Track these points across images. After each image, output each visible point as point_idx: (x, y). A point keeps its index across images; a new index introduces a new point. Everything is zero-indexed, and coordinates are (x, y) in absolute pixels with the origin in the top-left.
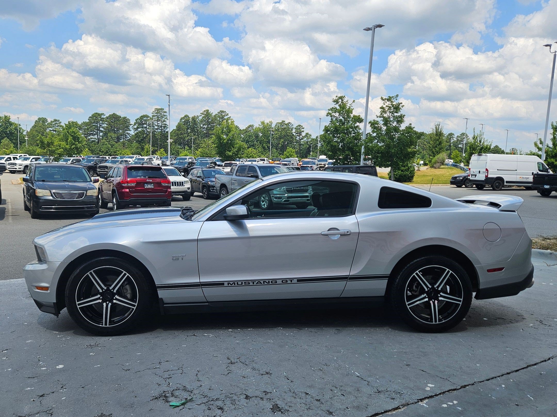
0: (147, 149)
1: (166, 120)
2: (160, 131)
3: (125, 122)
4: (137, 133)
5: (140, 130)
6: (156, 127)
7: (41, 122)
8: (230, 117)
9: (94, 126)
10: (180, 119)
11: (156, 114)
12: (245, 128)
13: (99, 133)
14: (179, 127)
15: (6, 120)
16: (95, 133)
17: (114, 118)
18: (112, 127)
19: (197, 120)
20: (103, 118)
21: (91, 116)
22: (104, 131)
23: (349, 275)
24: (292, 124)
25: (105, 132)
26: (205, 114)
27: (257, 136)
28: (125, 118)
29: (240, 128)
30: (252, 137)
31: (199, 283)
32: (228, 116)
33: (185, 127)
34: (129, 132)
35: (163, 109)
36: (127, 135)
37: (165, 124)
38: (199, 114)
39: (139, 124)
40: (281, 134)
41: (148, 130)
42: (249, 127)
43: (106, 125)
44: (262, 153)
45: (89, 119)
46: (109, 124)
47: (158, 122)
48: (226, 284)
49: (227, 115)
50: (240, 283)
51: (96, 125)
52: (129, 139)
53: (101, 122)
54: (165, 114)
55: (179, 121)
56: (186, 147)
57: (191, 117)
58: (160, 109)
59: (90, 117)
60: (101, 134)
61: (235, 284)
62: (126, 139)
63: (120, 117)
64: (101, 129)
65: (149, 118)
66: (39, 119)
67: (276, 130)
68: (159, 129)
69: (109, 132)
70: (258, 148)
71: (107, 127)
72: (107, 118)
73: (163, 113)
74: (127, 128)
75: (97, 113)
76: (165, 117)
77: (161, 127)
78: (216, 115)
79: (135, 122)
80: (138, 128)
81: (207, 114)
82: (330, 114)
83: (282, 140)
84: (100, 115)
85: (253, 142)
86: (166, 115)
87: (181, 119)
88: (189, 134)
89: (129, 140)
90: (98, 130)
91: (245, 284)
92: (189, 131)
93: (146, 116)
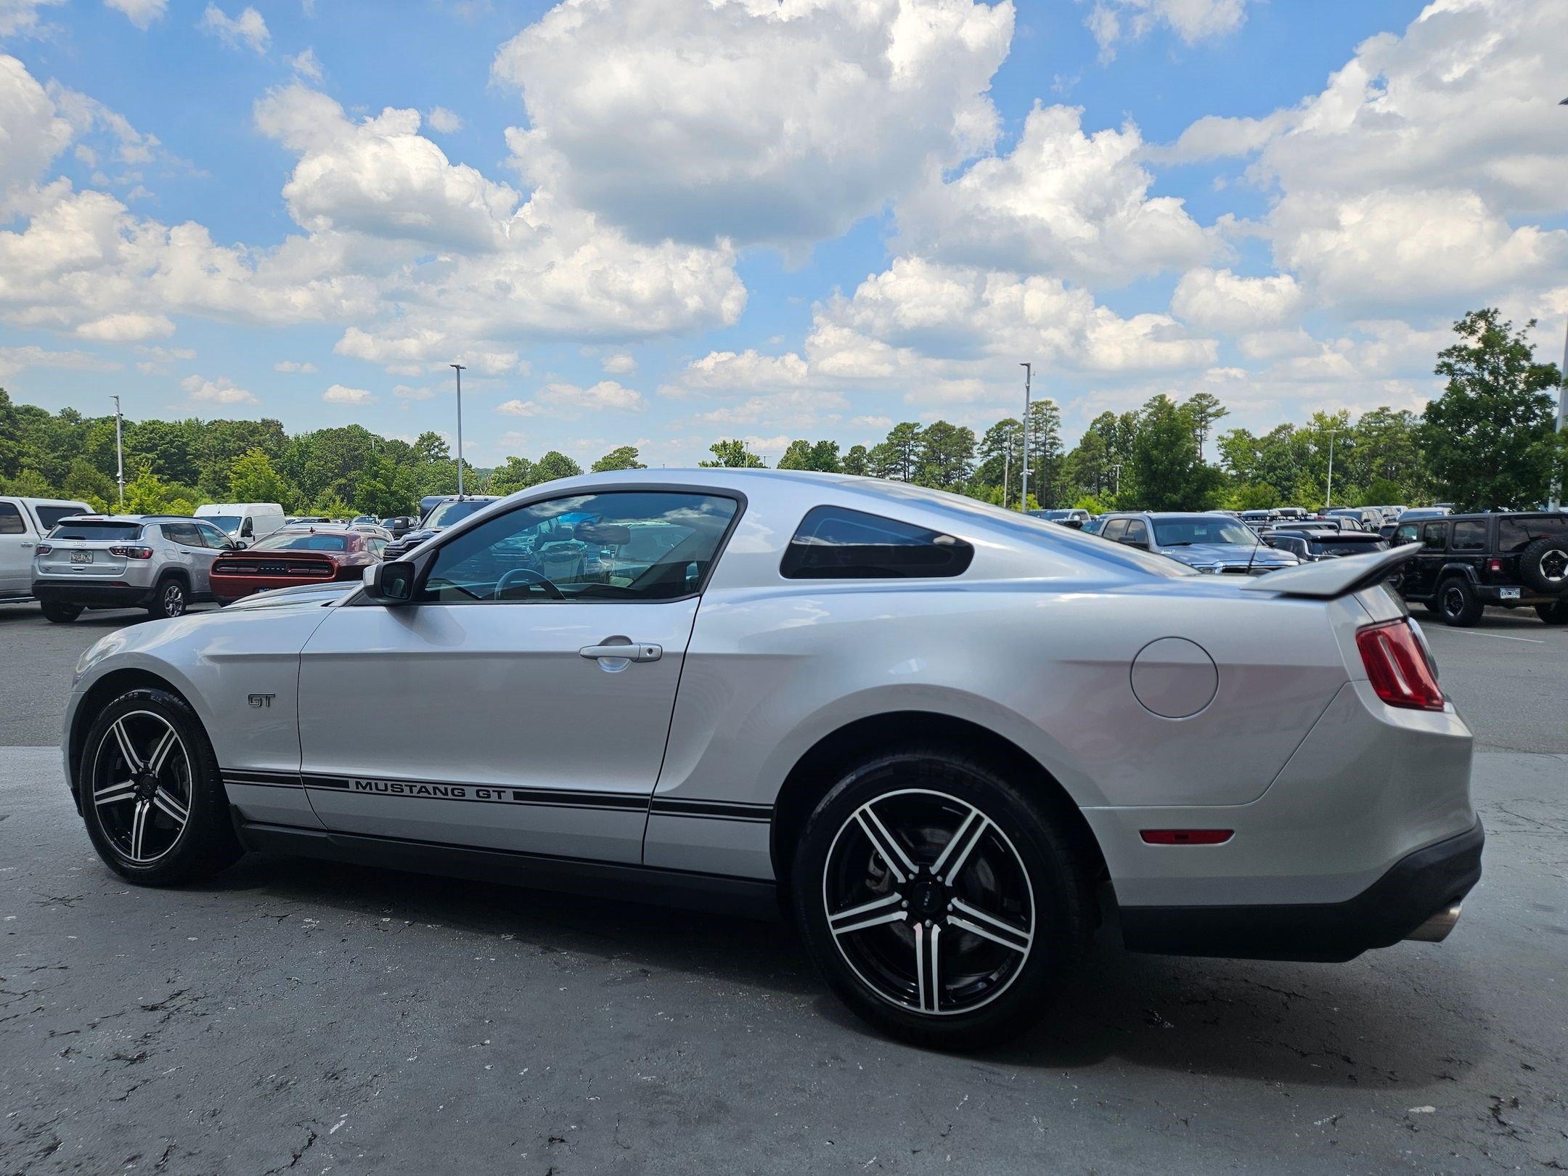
0: (997, 497)
1: (1055, 427)
2: (1042, 453)
3: (964, 437)
4: (989, 462)
5: (994, 454)
6: (1032, 446)
7: (797, 449)
8: (1224, 408)
9: (897, 451)
10: (1092, 422)
11: (1034, 416)
12: (1266, 434)
13: (908, 467)
14: (1087, 443)
15: (735, 451)
16: (899, 467)
17: (941, 430)
18: (934, 452)
19: (1135, 422)
20: (918, 434)
21: (893, 431)
22: (918, 462)
23: (652, 795)
24: (1413, 416)
25: (921, 465)
26: (1155, 406)
27: (1301, 454)
28: (963, 430)
29: (1254, 436)
30: (1286, 456)
31: (298, 774)
32: (1218, 407)
33: (1104, 440)
34: (970, 461)
35: (1050, 403)
36: (966, 467)
37: (1054, 438)
38: (1139, 409)
39: (994, 442)
40: (1377, 443)
41: (1014, 454)
42: (1278, 431)
43: (922, 449)
44: (1315, 499)
45: (888, 438)
46: (930, 446)
47: (1038, 435)
48: (352, 783)
49: (1215, 404)
50: (381, 786)
51: (903, 449)
52: (971, 478)
53: (912, 442)
54: (1054, 413)
55: (1090, 427)
56: (1105, 490)
57: (1119, 416)
58: (1043, 403)
59: (891, 434)
60: (912, 469)
61: (371, 789)
62: (966, 478)
63: (954, 428)
64: (912, 458)
65: (1017, 427)
66: (795, 444)
67: (1361, 434)
68: (1040, 450)
69: (928, 462)
70: (1304, 484)
71: (925, 453)
72: (926, 432)
73: (1050, 411)
74: (967, 451)
75: (904, 424)
76: (1055, 421)
77: (1044, 444)
78: (1185, 405)
79: (986, 437)
80: (990, 450)
81: (1161, 406)
82: (1449, 366)
83: (1379, 461)
84: (910, 427)
85: (1290, 469)
86: (1057, 416)
87: (1094, 423)
88: (1111, 457)
89: (971, 480)
90: (905, 460)
91: (393, 791)
92: (1113, 450)
93: (1009, 422)
